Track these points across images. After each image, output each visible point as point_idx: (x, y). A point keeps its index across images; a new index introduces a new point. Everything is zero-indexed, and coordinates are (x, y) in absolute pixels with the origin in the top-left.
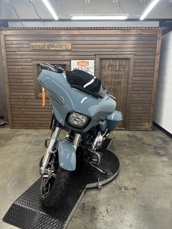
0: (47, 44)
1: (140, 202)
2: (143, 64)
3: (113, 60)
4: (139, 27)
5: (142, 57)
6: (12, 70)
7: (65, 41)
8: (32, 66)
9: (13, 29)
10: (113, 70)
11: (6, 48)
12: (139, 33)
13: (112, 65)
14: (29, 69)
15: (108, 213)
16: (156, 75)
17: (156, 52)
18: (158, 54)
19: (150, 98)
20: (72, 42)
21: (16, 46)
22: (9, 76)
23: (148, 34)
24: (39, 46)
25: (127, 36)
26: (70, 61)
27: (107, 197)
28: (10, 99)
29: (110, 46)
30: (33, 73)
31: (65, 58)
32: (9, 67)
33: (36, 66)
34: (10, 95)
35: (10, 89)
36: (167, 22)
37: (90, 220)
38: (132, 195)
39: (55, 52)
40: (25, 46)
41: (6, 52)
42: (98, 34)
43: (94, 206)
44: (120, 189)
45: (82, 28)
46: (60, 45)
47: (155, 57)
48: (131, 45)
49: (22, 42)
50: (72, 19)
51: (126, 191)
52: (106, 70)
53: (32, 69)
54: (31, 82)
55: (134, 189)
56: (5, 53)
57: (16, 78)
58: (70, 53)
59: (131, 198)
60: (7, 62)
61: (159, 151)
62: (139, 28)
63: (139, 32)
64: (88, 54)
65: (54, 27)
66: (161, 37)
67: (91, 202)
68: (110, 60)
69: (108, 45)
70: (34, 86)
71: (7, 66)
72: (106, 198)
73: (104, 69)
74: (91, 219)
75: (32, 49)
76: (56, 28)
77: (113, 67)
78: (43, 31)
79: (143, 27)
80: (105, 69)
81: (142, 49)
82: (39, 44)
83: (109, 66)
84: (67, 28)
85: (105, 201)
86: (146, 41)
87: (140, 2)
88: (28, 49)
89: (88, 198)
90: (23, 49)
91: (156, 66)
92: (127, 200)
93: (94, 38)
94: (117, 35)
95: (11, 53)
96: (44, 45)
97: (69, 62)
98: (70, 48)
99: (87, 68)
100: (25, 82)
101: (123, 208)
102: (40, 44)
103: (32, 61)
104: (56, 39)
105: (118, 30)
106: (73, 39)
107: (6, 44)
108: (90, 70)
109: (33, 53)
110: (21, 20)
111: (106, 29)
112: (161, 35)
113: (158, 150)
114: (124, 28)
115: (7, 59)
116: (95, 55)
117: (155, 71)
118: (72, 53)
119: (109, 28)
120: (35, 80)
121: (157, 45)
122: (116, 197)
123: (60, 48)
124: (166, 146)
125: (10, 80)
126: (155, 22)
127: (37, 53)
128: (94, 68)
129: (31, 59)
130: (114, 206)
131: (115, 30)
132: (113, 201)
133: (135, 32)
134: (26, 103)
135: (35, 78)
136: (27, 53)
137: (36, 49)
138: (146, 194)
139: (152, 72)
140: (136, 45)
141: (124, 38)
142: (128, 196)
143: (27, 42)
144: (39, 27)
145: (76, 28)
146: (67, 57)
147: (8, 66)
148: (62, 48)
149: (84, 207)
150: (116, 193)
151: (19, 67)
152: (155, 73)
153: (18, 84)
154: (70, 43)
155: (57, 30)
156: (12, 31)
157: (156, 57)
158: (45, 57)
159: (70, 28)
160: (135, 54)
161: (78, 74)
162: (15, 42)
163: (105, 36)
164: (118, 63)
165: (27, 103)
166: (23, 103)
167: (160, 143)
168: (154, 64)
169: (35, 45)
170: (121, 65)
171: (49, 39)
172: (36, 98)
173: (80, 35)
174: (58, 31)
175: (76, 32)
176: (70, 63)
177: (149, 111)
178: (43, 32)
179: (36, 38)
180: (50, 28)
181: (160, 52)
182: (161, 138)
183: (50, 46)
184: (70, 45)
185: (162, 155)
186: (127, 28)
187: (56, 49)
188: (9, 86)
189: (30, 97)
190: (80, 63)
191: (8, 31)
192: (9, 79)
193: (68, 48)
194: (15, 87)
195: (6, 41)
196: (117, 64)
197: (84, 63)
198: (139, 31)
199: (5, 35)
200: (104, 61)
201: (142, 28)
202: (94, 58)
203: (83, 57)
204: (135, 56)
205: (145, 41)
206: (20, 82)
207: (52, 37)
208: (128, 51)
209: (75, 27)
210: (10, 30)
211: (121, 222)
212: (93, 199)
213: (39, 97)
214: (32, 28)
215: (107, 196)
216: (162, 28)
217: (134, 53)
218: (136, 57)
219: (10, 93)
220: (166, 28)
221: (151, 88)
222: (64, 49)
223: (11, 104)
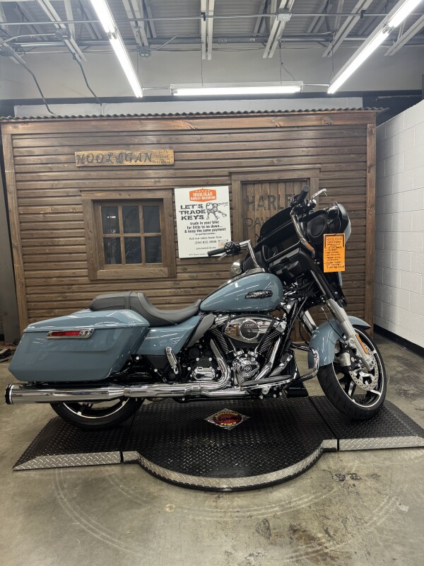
0: (117, 152)
1: (398, 503)
2: (339, 189)
3: (272, 185)
4: (326, 110)
5: (337, 175)
6: (30, 216)
7: (159, 145)
8: (81, 206)
9: (32, 120)
10: (272, 206)
11: (15, 165)
12: (325, 121)
13: (269, 197)
14: (73, 212)
15: (329, 536)
16: (371, 213)
17: (366, 162)
18: (371, 166)
19: (363, 267)
20: (174, 146)
21: (40, 159)
22: (21, 230)
23: (346, 123)
24: (98, 157)
25: (300, 129)
26: (173, 189)
27: (316, 501)
28: (26, 287)
29: (264, 153)
30: (83, 222)
31: (158, 184)
32: (22, 210)
33: (90, 204)
34: (25, 278)
35: (24, 263)
36: (380, 97)
37: (292, 557)
38: (374, 492)
39: (137, 172)
40: (63, 158)
41: (16, 173)
42: (234, 127)
43: (292, 523)
44: (343, 480)
45: (198, 114)
46: (147, 154)
47: (365, 172)
48: (310, 149)
49: (56, 150)
50: (175, 95)
51: (356, 483)
52: (256, 207)
53: (82, 212)
54: (78, 243)
55: (375, 476)
56: (13, 175)
57: (41, 236)
58: (172, 171)
59: (374, 498)
60: (18, 198)
61: (403, 388)
62: (325, 112)
63: (327, 120)
64: (212, 172)
65: (132, 114)
66: (373, 130)
67: (282, 515)
68: (264, 186)
69: (258, 151)
70: (85, 253)
71: (19, 206)
72: (315, 503)
73: (251, 206)
74: (294, 554)
75: (79, 165)
76: (136, 115)
77: (272, 199)
78: (106, 123)
79: (333, 110)
80: (254, 206)
81: (335, 157)
82: (95, 153)
83: (262, 198)
84: (164, 115)
85: (315, 509)
86: (342, 140)
87: (323, 56)
88: (71, 167)
89: (272, 507)
90: (57, 165)
91: (368, 192)
92: (366, 504)
93: (227, 135)
94: (277, 127)
95: (28, 176)
96: (110, 155)
97: (171, 191)
98: (171, 161)
99: (213, 204)
100: (63, 243)
101: (362, 521)
102: (100, 152)
103: (80, 193)
104: (136, 140)
105: (279, 118)
106: (177, 139)
107: (14, 156)
108: (219, 208)
109: (82, 173)
110: (46, 99)
111: (252, 114)
112: (375, 124)
113: (401, 385)
114: (293, 111)
115: (17, 190)
116: (231, 174)
117: (368, 204)
118: (175, 173)
119: (259, 112)
120: (89, 239)
121: (368, 147)
122: (337, 499)
123: (147, 160)
124: (416, 374)
125: (25, 240)
126: (354, 98)
127: (92, 173)
128: (228, 204)
129: (77, 189)
130: (341, 520)
131: (272, 118)
132: (333, 508)
133: (317, 120)
134: (67, 294)
135: (89, 233)
136: (68, 175)
137: (91, 165)
138: (407, 486)
139: (361, 206)
140: (321, 149)
141: (294, 135)
142: (365, 495)
143: (66, 150)
144: (90, 115)
145: (184, 114)
146: (164, 182)
147: (20, 208)
148: (154, 162)
149: (268, 529)
150: (335, 489)
151: (49, 209)
152: (368, 209)
153: (44, 250)
154: (171, 148)
155: (138, 122)
156: (30, 125)
157: (368, 174)
158: (111, 183)
159: (171, 114)
160: (320, 169)
161: (194, 218)
162: (37, 151)
163: (251, 130)
164: (283, 190)
165: (67, 296)
166: (59, 297)
167: (401, 369)
168: (363, 188)
169: (88, 157)
170: (290, 195)
171: (121, 142)
172: (92, 281)
173: (193, 130)
174: (141, 124)
175: (183, 125)
176: (173, 194)
177: (363, 297)
178: (106, 125)
179: (88, 140)
180: (122, 115)
181: (375, 163)
182: (398, 358)
183: (124, 156)
184: (171, 153)
185: (413, 394)
186: (300, 111)
187: (139, 163)
188: (24, 255)
189: (77, 280)
190: (195, 195)
191: (20, 126)
192: (22, 239)
193: (166, 161)
194: (38, 258)
195: (15, 150)
196: (280, 193)
197: (205, 194)
198: (326, 118)
199: (12, 135)
200: (250, 189)
201: (332, 112)
202: (229, 182)
203: (202, 179)
204: (322, 173)
205: (339, 140)
206: (50, 244)
207: (127, 137)
208: (303, 162)
209: (181, 113)
210: (25, 122)
211: (369, 554)
212: (285, 509)
213: (98, 278)
214: (81, 117)
215: (315, 498)
216: (376, 110)
217: (319, 165)
218: (322, 176)
219: (26, 273)
220: (383, 110)
221: (363, 244)
222: (156, 164)
223: (29, 300)
